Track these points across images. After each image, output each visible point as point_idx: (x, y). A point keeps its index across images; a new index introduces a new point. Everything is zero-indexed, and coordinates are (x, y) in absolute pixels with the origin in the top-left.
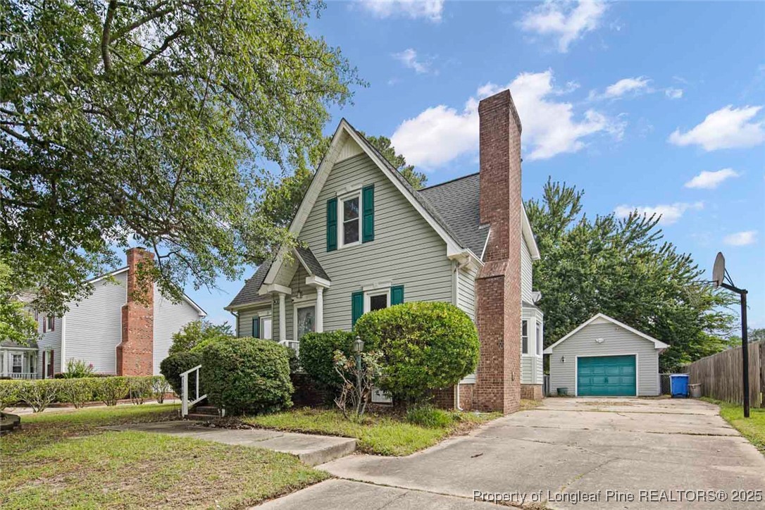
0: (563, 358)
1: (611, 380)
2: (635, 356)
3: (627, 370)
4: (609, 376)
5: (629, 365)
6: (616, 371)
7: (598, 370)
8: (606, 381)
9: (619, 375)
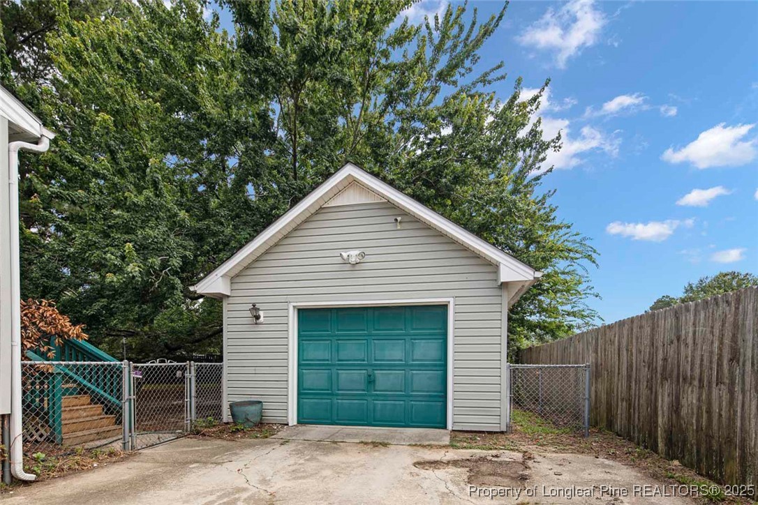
0: (255, 308)
1: (384, 379)
2: (444, 307)
3: (425, 350)
4: (381, 367)
5: (430, 337)
6: (394, 352)
7: (352, 350)
8: (371, 381)
9: (406, 366)
